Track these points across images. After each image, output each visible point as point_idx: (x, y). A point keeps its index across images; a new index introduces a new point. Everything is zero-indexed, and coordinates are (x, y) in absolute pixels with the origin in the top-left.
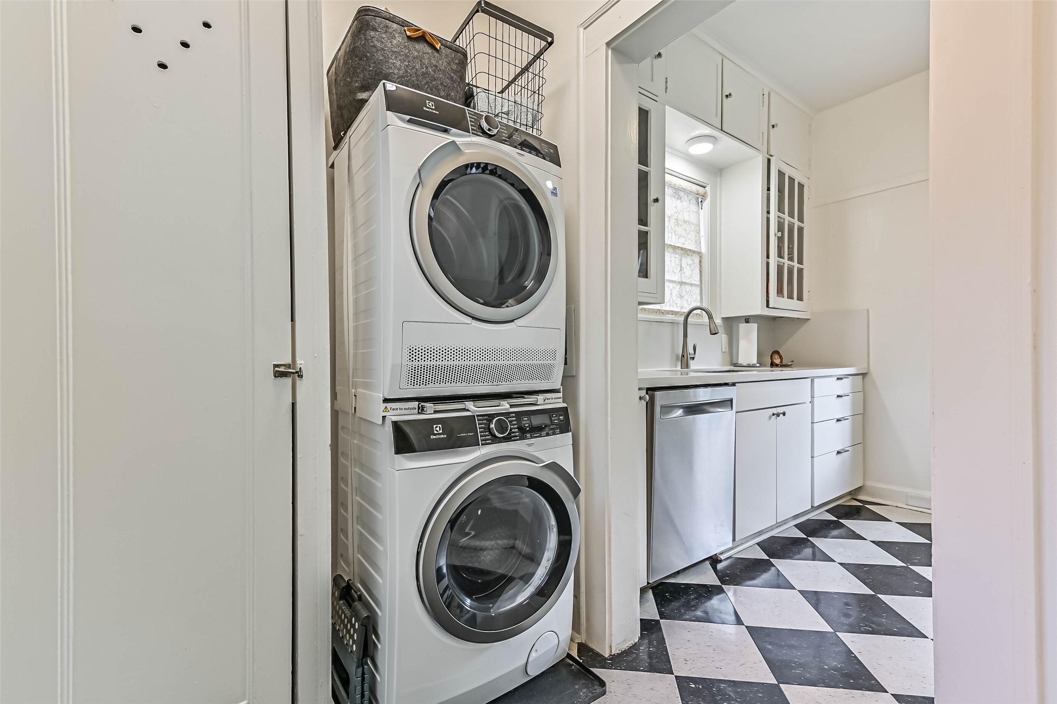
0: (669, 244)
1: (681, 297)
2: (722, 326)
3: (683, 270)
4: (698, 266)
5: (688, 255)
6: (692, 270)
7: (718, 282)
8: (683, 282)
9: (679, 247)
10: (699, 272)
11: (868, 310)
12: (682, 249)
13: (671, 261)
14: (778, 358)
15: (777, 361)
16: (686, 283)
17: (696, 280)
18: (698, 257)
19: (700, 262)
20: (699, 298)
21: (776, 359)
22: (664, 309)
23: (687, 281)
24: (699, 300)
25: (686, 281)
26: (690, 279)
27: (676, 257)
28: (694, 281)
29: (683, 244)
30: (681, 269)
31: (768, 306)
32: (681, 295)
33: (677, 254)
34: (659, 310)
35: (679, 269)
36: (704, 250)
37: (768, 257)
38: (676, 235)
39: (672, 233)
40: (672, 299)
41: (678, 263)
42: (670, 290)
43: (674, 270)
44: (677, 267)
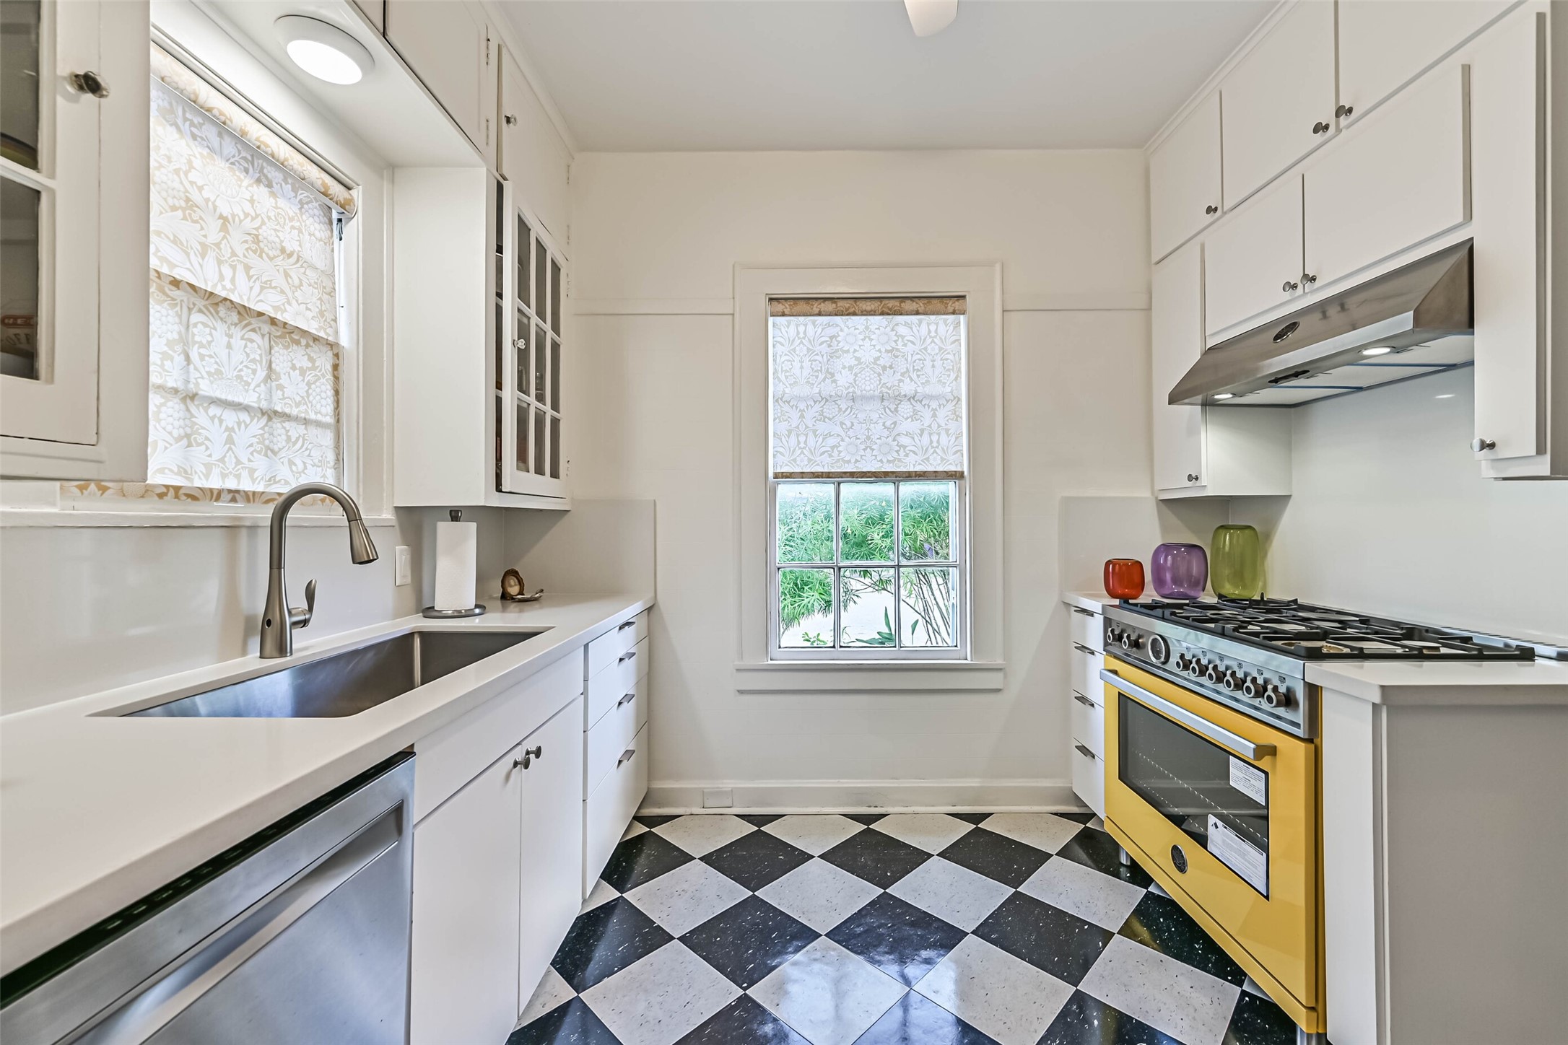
0: (224, 294)
1: (270, 451)
2: (397, 527)
3: (278, 378)
4: (330, 376)
5: (298, 343)
6: (309, 384)
7: (385, 425)
8: (275, 412)
9: (260, 314)
10: (330, 393)
11: (655, 501)
12: (273, 321)
13: (229, 346)
14: (515, 585)
15: (514, 590)
16: (286, 417)
17: (323, 409)
18: (330, 354)
19: (335, 367)
20: (331, 457)
21: (511, 586)
22: (198, 484)
23: (295, 412)
24: (332, 463)
25: (287, 411)
26: (303, 408)
27: (252, 341)
28: (316, 413)
29: (276, 308)
30: (268, 377)
31: (499, 489)
32: (268, 448)
33: (253, 330)
34: (177, 489)
35: (261, 374)
36: (345, 340)
37: (499, 386)
38: (250, 278)
39: (234, 268)
40: (232, 455)
41: (258, 358)
42: (227, 429)
43: (242, 373)
44: (254, 367)
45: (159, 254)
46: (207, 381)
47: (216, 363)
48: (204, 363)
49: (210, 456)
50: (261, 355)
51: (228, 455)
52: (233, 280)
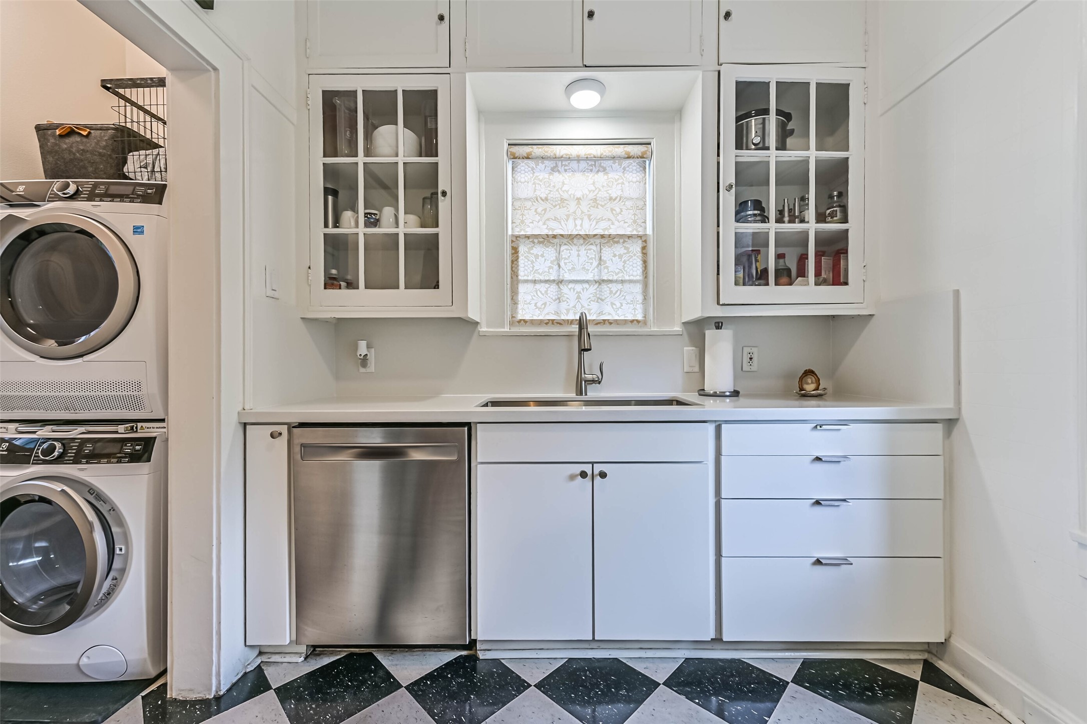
0: (576, 233)
1: (600, 300)
3: (605, 262)
4: (640, 254)
5: (618, 242)
6: (625, 262)
7: (676, 273)
8: (603, 281)
9: (595, 235)
10: (640, 263)
12: (602, 236)
13: (578, 255)
14: (812, 383)
15: (810, 387)
16: (611, 281)
17: (636, 272)
18: (640, 242)
19: (644, 248)
20: (640, 298)
21: (808, 384)
22: (563, 318)
23: (615, 278)
24: (641, 301)
25: (610, 278)
26: (620, 275)
27: (590, 249)
28: (629, 276)
29: (604, 230)
30: (600, 264)
31: (718, 303)
32: (599, 298)
33: (592, 244)
34: (553, 320)
35: (595, 263)
36: (649, 231)
37: (718, 226)
38: (590, 220)
39: (582, 219)
40: (580, 304)
41: (594, 256)
42: (577, 292)
43: (585, 266)
44: (592, 261)
45: (549, 227)
46: (568, 273)
47: (572, 264)
48: (566, 266)
49: (569, 305)
50: (595, 255)
51: (577, 304)
52: (581, 225)
